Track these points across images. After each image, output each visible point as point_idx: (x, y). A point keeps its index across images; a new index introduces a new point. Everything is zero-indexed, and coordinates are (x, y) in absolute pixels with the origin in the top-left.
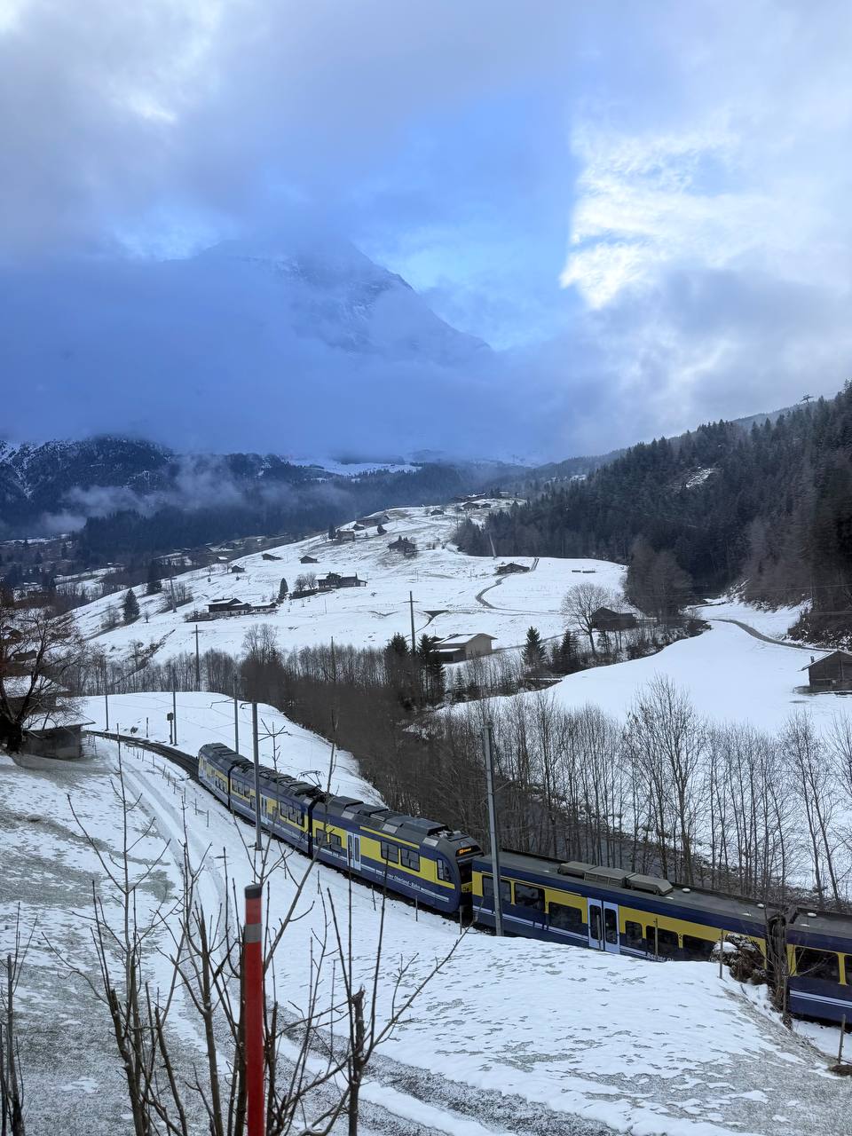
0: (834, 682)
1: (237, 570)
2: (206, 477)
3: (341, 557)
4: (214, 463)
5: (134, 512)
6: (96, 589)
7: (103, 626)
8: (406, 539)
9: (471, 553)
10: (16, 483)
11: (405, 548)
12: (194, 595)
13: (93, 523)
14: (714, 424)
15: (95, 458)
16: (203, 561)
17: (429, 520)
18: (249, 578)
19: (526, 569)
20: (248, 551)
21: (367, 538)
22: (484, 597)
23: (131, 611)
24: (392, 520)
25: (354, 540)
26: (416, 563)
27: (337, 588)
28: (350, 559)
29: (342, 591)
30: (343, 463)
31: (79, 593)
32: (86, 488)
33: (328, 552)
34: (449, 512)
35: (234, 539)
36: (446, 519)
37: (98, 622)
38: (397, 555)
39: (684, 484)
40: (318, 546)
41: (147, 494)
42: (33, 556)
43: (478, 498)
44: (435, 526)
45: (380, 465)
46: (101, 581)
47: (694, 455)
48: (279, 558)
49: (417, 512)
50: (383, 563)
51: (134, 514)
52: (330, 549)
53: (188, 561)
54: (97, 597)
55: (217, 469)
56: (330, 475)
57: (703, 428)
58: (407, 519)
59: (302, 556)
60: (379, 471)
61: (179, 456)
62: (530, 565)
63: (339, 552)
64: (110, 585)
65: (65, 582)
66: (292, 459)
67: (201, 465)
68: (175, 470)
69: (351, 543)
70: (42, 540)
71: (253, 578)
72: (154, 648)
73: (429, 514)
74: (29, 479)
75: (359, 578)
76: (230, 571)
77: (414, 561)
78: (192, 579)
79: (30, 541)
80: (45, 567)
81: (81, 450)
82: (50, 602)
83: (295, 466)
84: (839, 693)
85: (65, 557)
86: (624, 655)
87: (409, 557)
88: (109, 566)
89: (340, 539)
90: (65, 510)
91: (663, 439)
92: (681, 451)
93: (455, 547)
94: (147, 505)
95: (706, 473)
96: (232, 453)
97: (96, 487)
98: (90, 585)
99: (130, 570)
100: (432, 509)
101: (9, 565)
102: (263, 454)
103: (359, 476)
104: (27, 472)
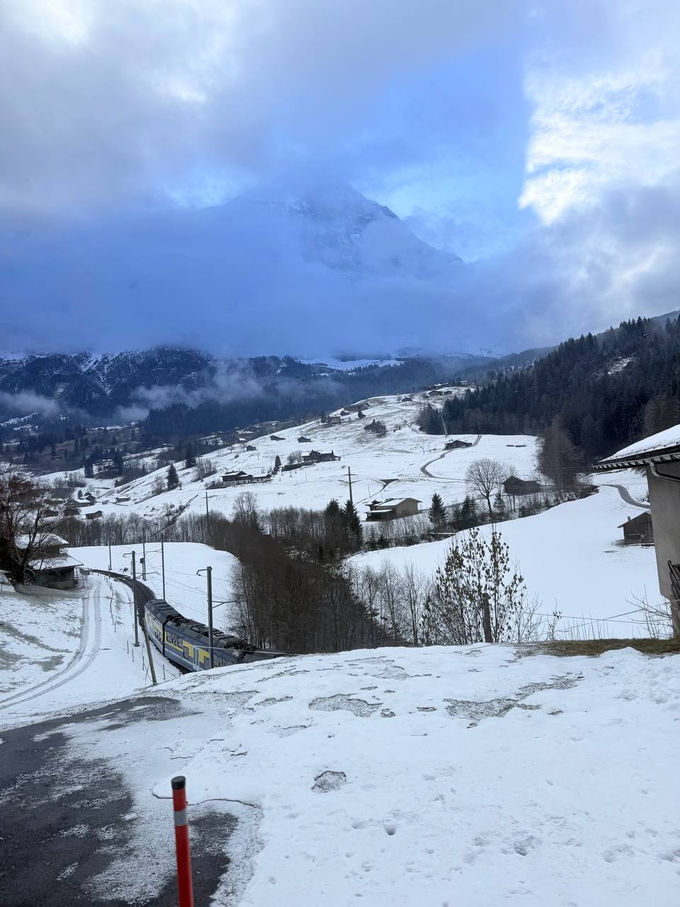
0: (642, 536)
1: (250, 448)
2: (236, 376)
3: (330, 437)
4: (241, 366)
5: (184, 404)
6: (153, 464)
7: (153, 492)
8: (379, 422)
9: (430, 432)
10: (100, 384)
11: (377, 429)
12: (218, 469)
13: (153, 413)
14: (634, 321)
15: (156, 364)
16: (230, 441)
17: (399, 406)
18: (258, 454)
19: (468, 445)
20: (262, 433)
21: (350, 421)
22: (427, 469)
23: (173, 481)
24: (372, 407)
25: (340, 423)
26: (386, 441)
27: (318, 462)
28: (335, 438)
29: (321, 464)
30: (343, 361)
31: (141, 467)
32: (149, 387)
33: (320, 433)
34: (416, 399)
35: (254, 424)
36: (413, 405)
37: (150, 489)
38: (370, 435)
39: (606, 371)
40: (313, 429)
41: (195, 390)
42: (111, 439)
43: (441, 387)
44: (403, 410)
45: (371, 361)
46: (157, 458)
47: (615, 347)
48: (283, 439)
49: (391, 399)
50: (360, 441)
51: (184, 406)
52: (322, 431)
53: (221, 441)
54: (153, 470)
55: (244, 370)
56: (332, 370)
57: (623, 325)
58: (383, 406)
59: (300, 437)
60: (370, 366)
61: (215, 361)
62: (473, 442)
63: (328, 433)
64: (163, 460)
65: (130, 459)
66: (303, 359)
67: (232, 367)
68: (213, 371)
69: (337, 426)
70: (118, 427)
71: (262, 454)
72: (182, 509)
73: (401, 401)
74: (109, 381)
75: (335, 454)
76: (245, 449)
77: (384, 439)
78: (219, 456)
79: (108, 428)
80: (119, 448)
81: (146, 358)
82: (119, 474)
83: (304, 365)
84: (645, 545)
85: (134, 439)
86: (517, 514)
87: (380, 436)
88: (164, 446)
89: (330, 423)
90: (134, 404)
91: (590, 335)
92: (604, 344)
93: (418, 427)
94: (193, 399)
95: (625, 362)
96: (257, 356)
97: (156, 386)
98: (149, 461)
99: (178, 449)
100: (403, 396)
101: (94, 446)
102: (281, 356)
103: (355, 370)
104: (106, 375)
